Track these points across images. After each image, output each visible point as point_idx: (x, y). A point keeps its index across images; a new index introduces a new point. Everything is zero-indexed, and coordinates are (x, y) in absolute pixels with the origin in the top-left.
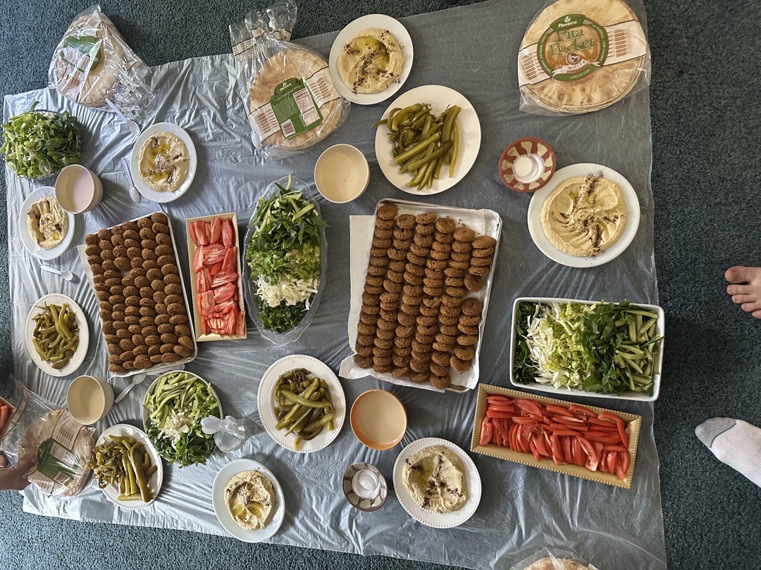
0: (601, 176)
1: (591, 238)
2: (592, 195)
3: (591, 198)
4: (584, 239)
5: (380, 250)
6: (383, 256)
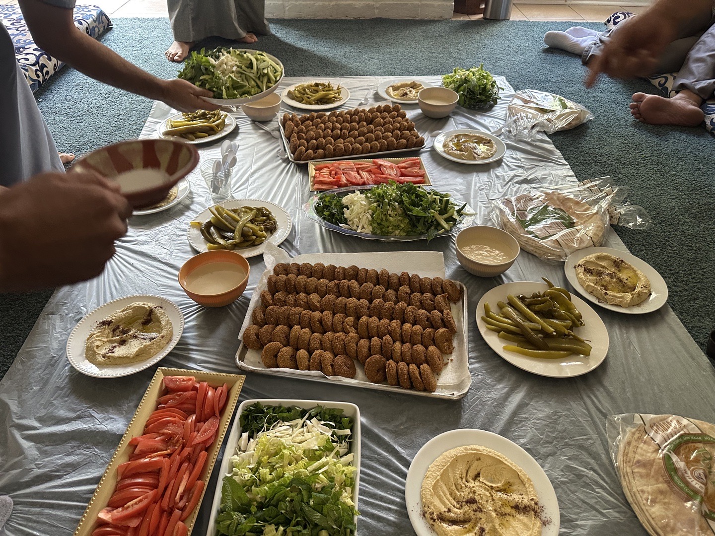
0: (545, 523)
1: (449, 510)
3: (508, 510)
4: (447, 502)
5: (407, 280)
6: (401, 282)
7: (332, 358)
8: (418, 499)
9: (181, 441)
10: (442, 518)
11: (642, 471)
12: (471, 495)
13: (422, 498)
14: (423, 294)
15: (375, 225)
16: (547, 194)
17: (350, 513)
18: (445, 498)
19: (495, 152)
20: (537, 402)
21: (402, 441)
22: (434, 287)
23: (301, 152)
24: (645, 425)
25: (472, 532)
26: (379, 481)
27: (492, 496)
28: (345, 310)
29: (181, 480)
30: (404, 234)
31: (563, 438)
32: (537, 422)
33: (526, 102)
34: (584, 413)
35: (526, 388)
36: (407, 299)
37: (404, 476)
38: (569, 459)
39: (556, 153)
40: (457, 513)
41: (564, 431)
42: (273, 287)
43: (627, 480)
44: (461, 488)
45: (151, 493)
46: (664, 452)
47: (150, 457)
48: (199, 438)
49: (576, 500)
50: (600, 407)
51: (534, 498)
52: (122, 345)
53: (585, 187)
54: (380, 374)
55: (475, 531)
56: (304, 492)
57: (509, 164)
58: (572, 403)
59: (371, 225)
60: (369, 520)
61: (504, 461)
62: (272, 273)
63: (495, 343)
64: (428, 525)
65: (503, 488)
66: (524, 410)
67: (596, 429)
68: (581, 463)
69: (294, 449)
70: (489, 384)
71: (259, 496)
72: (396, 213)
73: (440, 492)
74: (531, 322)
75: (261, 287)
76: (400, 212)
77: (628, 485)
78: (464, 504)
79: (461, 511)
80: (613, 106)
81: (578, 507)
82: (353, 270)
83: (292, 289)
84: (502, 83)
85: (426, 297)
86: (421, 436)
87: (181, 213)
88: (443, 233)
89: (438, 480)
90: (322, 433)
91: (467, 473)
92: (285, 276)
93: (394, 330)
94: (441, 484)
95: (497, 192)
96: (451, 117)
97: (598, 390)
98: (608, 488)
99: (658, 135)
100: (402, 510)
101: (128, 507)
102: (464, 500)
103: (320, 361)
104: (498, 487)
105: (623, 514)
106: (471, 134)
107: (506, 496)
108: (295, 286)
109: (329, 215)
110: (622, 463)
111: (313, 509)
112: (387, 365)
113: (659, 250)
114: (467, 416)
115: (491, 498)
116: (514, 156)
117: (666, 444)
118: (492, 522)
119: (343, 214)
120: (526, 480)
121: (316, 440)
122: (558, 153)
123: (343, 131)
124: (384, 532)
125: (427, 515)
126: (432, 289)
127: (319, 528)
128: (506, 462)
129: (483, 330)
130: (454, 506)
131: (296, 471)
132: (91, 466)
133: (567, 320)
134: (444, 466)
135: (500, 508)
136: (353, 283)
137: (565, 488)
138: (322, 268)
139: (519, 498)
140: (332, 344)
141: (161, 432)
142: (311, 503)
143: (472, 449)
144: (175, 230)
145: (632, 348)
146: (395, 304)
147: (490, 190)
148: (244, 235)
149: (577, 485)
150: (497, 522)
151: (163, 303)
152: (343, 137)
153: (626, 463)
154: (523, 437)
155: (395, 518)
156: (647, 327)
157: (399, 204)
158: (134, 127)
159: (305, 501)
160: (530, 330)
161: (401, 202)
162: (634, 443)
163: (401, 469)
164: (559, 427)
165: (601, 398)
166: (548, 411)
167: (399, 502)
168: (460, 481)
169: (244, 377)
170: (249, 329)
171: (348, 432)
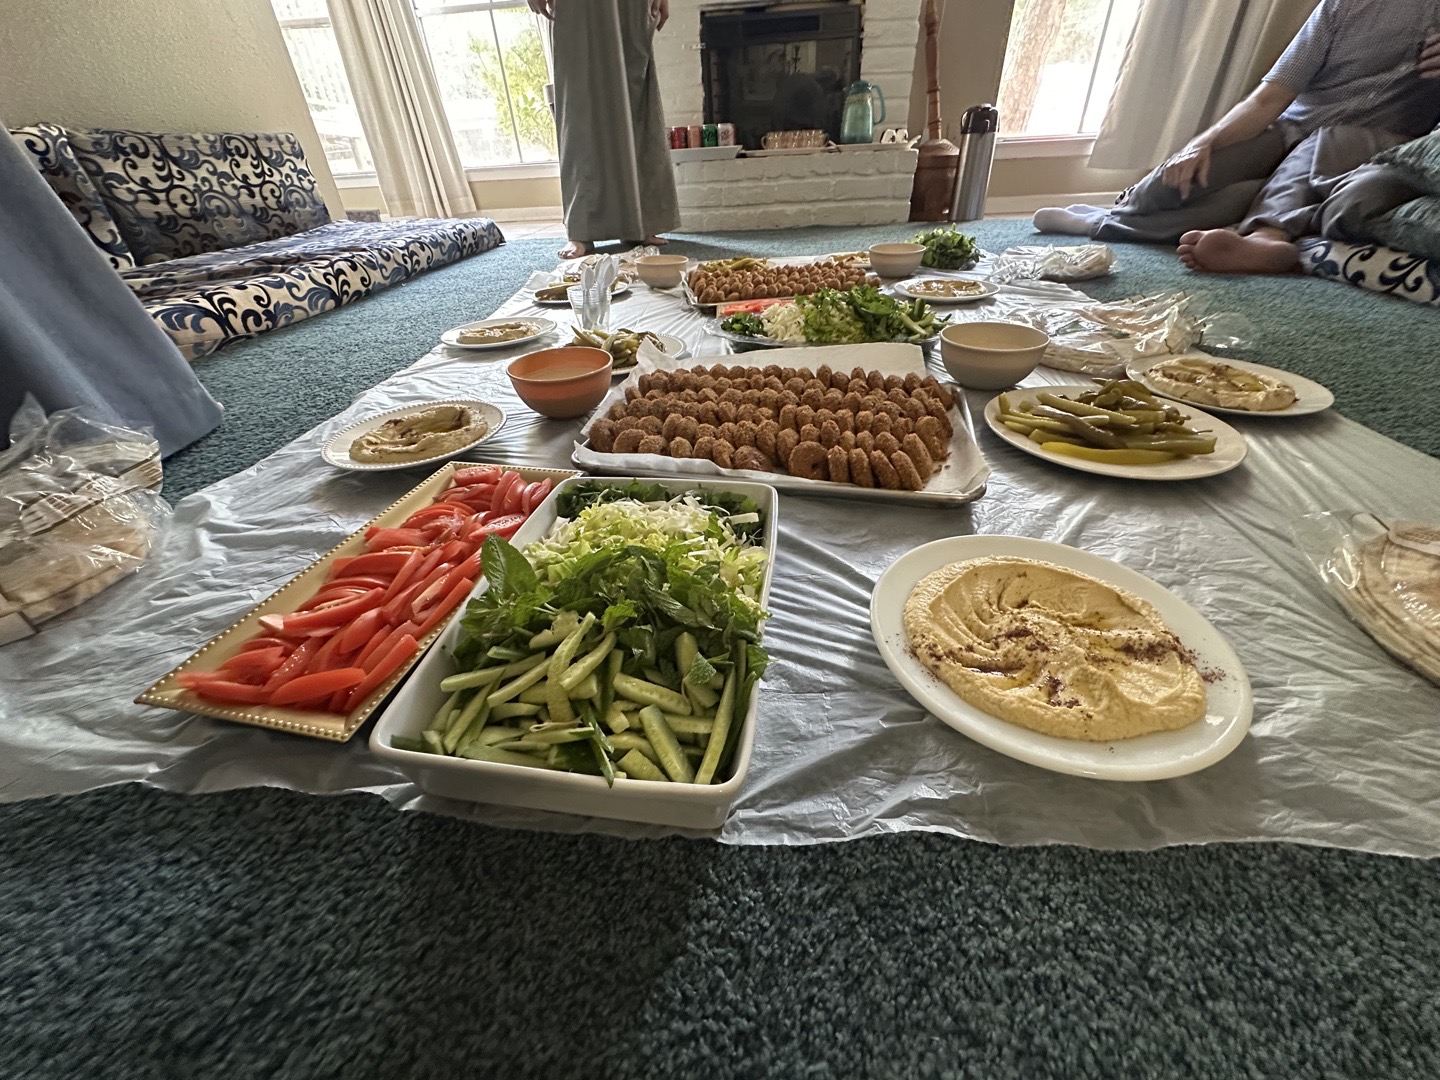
0: (1207, 678)
1: (969, 649)
2: (1122, 656)
3: (1109, 653)
4: (963, 635)
5: (862, 377)
7: (732, 448)
9: (453, 534)
10: (956, 657)
12: (1017, 624)
13: (906, 623)
15: (810, 330)
18: (957, 630)
20: (1123, 515)
22: (910, 384)
23: (708, 294)
25: (1029, 685)
27: (1066, 626)
29: (431, 584)
31: (1194, 562)
32: (1131, 538)
34: (1228, 530)
38: (1221, 590)
39: (1075, 293)
40: (983, 652)
41: (1195, 552)
42: (647, 385)
44: (992, 617)
47: (391, 550)
48: (486, 529)
49: (1264, 652)
50: (1258, 522)
51: (1169, 631)
54: (819, 468)
55: (1038, 684)
56: (652, 571)
59: (804, 334)
60: (791, 665)
61: (1081, 577)
64: (923, 669)
65: (1088, 620)
66: (1100, 524)
67: (1262, 550)
68: (1251, 596)
70: (1020, 494)
72: (843, 314)
73: (947, 618)
74: (1090, 415)
75: (628, 385)
76: (849, 312)
78: (1002, 639)
79: (999, 651)
81: (1276, 663)
82: (771, 369)
83: (673, 386)
88: (917, 339)
89: (939, 598)
91: (1000, 596)
93: (842, 418)
94: (946, 606)
96: (915, 274)
100: (870, 654)
101: (319, 609)
102: (1002, 633)
103: (711, 450)
104: (1075, 619)
107: (1097, 633)
109: (741, 329)
112: (829, 452)
114: (986, 529)
115: (1064, 629)
116: (1013, 297)
118: (1079, 663)
119: (762, 325)
120: (1138, 605)
121: (692, 523)
124: (826, 684)
125: (922, 651)
126: (906, 386)
127: (675, 629)
128: (1086, 578)
129: (999, 431)
130: (980, 644)
131: (641, 545)
134: (951, 579)
136: (772, 379)
138: (723, 369)
139: (1132, 634)
140: (732, 435)
141: (424, 526)
142: (665, 589)
143: (1006, 559)
148: (614, 350)
149: (1256, 629)
151: (483, 407)
155: (851, 664)
157: (848, 304)
160: (1089, 425)
163: (860, 595)
164: (1183, 547)
165: (1255, 512)
167: (860, 642)
168: (986, 606)
169: (580, 473)
170: (600, 421)
171: (754, 517)
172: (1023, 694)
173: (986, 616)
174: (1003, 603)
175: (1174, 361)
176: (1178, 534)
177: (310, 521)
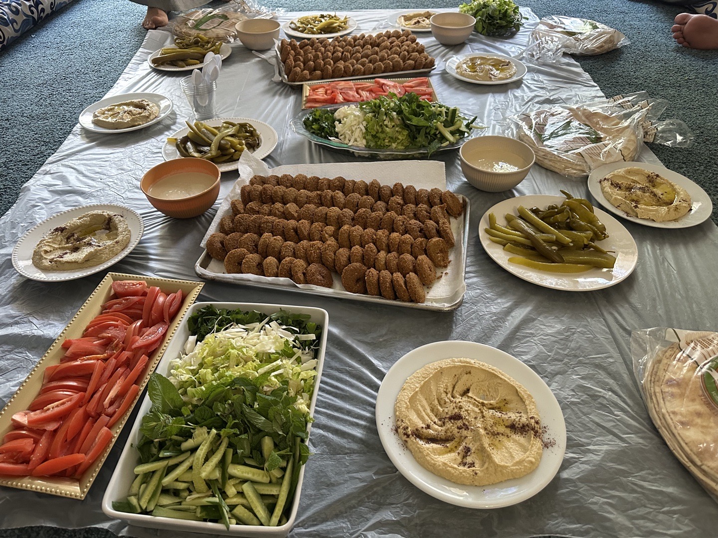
0: (546, 445)
1: (428, 427)
2: (508, 431)
3: (502, 429)
4: (426, 417)
5: (400, 191)
6: (394, 193)
7: (305, 266)
8: (390, 413)
9: (121, 344)
10: (418, 434)
11: (675, 390)
12: (456, 410)
13: (395, 411)
14: (417, 205)
15: (369, 137)
16: (571, 110)
17: (303, 419)
18: (424, 413)
19: (515, 73)
20: (546, 317)
21: (380, 353)
22: (432, 199)
23: (296, 73)
24: (680, 341)
25: (454, 452)
26: (348, 394)
27: (482, 412)
28: (326, 220)
29: (114, 385)
30: (403, 147)
31: (575, 356)
32: (545, 338)
33: (552, 27)
34: (604, 330)
35: (534, 302)
36: (399, 209)
37: (376, 388)
38: (582, 378)
39: (584, 75)
40: (437, 429)
41: (579, 348)
42: (247, 196)
43: (655, 401)
44: (445, 404)
45: (76, 396)
46: (704, 370)
47: (82, 360)
48: (140, 341)
49: (588, 423)
50: (624, 324)
51: (535, 416)
52: (74, 252)
53: (616, 103)
54: (360, 284)
55: (459, 451)
56: (247, 394)
57: (529, 85)
58: (589, 320)
59: (364, 138)
60: (330, 435)
61: (500, 376)
62: (248, 183)
63: (499, 255)
64: (400, 441)
65: (498, 405)
66: (530, 326)
67: (618, 347)
68: (597, 383)
69: (244, 350)
70: (488, 298)
71: (196, 399)
72: (393, 124)
73: (419, 406)
74: (543, 233)
75: (234, 197)
76: (398, 122)
77: (656, 406)
78: (447, 420)
79: (443, 428)
80: (653, 33)
81: (592, 431)
82: (339, 181)
83: (267, 198)
84: (526, 13)
85: (421, 207)
86: (402, 349)
87: (160, 132)
88: (446, 147)
89: (417, 392)
90: (281, 337)
91: (454, 388)
92: (261, 187)
93: (379, 239)
94: (420, 397)
95: (514, 110)
96: (466, 44)
97: (623, 307)
98: (630, 411)
99: (704, 59)
100: (372, 426)
101: (48, 409)
102: (448, 416)
103: (290, 269)
104: (491, 404)
105: (649, 441)
106: (488, 58)
107: (500, 414)
108: (271, 196)
109: (319, 130)
110: (649, 383)
111: (258, 413)
112: (367, 273)
113: (702, 168)
114: (459, 329)
115: (480, 415)
116: (536, 78)
117: (706, 362)
118: (480, 440)
119: (334, 127)
120: (525, 397)
121: (274, 343)
122: (587, 75)
123: (345, 53)
124: (348, 449)
125: (401, 431)
126: (429, 200)
127: (261, 434)
128: (503, 377)
129: (485, 243)
130: (435, 423)
131: (242, 373)
132: (20, 371)
133: (587, 230)
134: (425, 378)
135: (491, 427)
136: (337, 193)
137: (576, 409)
138: (304, 179)
139: (517, 417)
140: (306, 254)
141: (99, 336)
142: (256, 406)
143: (460, 361)
144: (151, 148)
145: (666, 265)
146: (384, 215)
147: (506, 110)
148: (221, 148)
149: (590, 407)
150: (486, 441)
151: (125, 212)
152: (345, 59)
153: (654, 382)
154: (525, 353)
155: (363, 434)
156: (686, 244)
157: (397, 114)
158: (125, 58)
159: (248, 403)
160: (542, 242)
161: (400, 112)
162: (665, 361)
163: (375, 382)
164: (573, 345)
165: (625, 315)
166: (559, 327)
167: (368, 417)
168: (444, 395)
169: (202, 285)
170: (213, 236)
171: (312, 337)
172: (447, 459)
173: (442, 402)
174: (455, 392)
175: (621, 171)
176: (574, 333)
177: (17, 323)
